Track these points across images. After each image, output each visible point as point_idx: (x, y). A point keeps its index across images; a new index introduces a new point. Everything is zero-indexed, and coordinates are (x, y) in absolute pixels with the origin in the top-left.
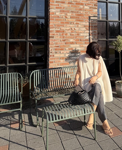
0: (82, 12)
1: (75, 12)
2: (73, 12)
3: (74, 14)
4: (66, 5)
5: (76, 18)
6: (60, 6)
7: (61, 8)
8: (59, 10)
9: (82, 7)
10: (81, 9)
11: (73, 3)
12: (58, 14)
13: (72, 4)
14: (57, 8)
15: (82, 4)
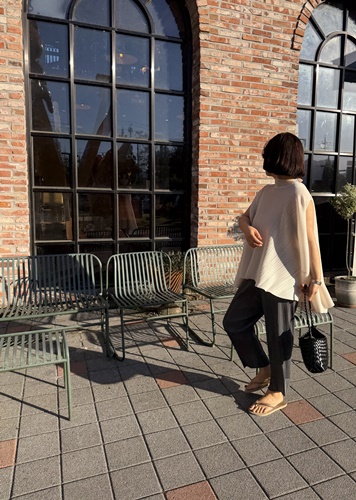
0: (263, 132)
1: (249, 132)
2: (244, 131)
3: (248, 136)
4: (231, 116)
5: (252, 145)
6: (220, 118)
7: (222, 121)
8: (217, 127)
9: (264, 119)
10: (261, 126)
11: (247, 110)
12: (215, 135)
13: (245, 113)
14: (214, 122)
15: (264, 114)
